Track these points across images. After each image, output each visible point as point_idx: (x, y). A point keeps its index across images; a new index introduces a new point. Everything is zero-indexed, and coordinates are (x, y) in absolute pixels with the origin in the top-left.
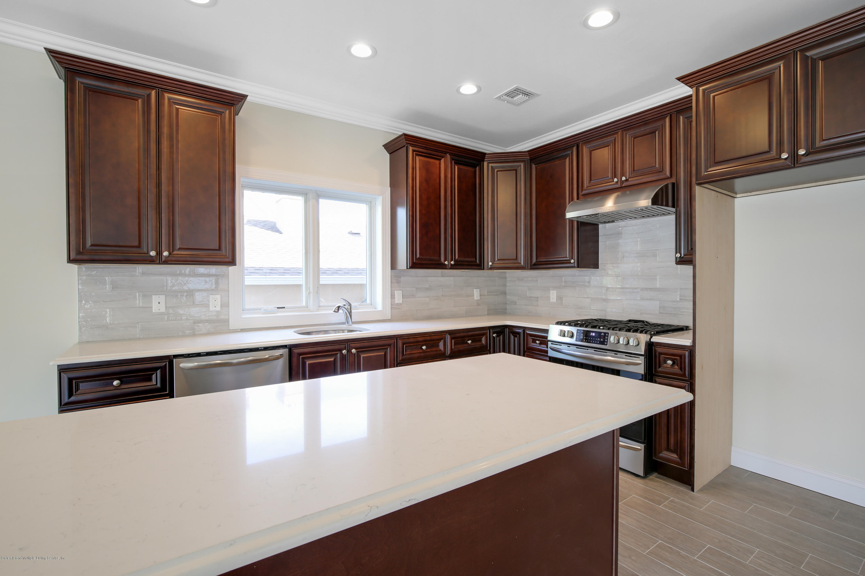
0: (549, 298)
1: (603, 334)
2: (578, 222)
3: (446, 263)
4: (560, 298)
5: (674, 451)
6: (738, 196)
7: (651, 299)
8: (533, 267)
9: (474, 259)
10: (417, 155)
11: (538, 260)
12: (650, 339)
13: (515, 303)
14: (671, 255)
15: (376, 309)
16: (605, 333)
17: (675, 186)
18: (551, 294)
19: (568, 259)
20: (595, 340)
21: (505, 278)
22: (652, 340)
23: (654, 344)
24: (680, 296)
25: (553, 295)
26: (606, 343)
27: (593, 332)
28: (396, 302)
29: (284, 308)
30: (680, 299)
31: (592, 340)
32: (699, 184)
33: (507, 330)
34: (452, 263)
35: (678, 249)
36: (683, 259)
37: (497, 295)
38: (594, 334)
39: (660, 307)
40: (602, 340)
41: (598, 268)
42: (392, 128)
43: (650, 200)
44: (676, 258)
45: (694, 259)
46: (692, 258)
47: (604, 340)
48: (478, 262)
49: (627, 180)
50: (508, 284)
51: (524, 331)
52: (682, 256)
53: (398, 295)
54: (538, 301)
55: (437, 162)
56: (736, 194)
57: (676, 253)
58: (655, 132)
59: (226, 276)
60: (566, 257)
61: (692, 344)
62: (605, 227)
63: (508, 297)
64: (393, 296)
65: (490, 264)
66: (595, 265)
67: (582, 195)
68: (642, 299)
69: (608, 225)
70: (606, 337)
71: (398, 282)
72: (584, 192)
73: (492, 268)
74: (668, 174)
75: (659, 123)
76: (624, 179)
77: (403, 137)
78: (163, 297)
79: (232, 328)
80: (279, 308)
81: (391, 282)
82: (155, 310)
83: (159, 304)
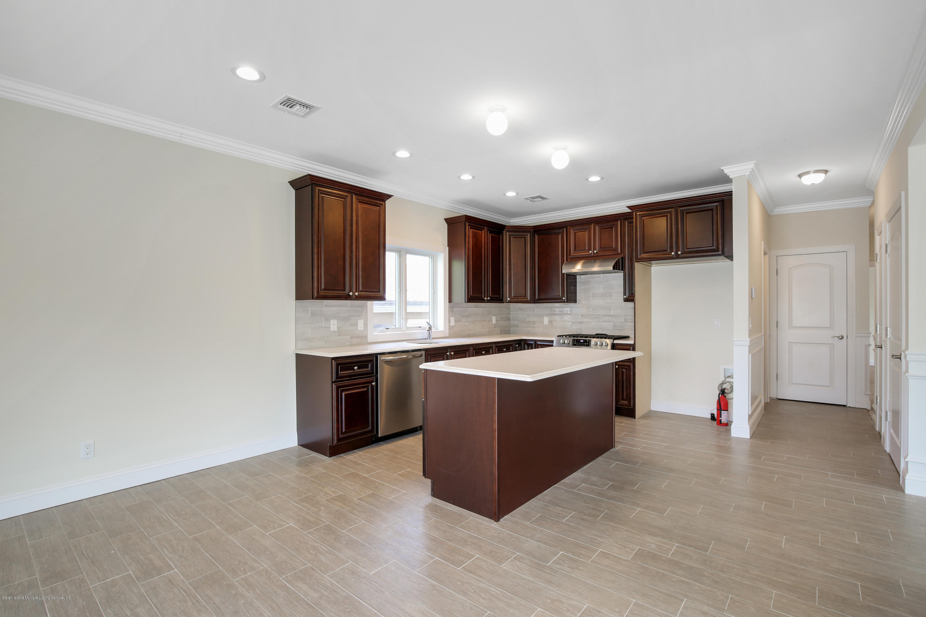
0: (543, 322)
1: (588, 341)
2: (567, 274)
3: (486, 298)
4: (550, 322)
5: (626, 400)
6: (653, 265)
7: (609, 322)
8: (536, 301)
9: (499, 296)
10: (471, 228)
11: (539, 297)
12: (613, 342)
13: (517, 326)
14: (621, 297)
15: (437, 330)
16: (589, 340)
17: (623, 259)
18: (545, 319)
19: (561, 297)
20: (583, 344)
21: (509, 308)
22: (614, 342)
23: (615, 345)
24: (624, 319)
25: (546, 320)
26: (590, 345)
27: (582, 340)
28: (451, 325)
29: (388, 329)
30: (624, 321)
31: (582, 344)
32: (636, 262)
33: (523, 343)
34: (489, 298)
35: (625, 294)
36: (628, 299)
37: (505, 320)
38: (582, 341)
39: (613, 326)
40: (587, 344)
41: (576, 303)
42: (451, 207)
43: (612, 267)
44: (624, 298)
45: (634, 299)
46: (633, 298)
47: (589, 344)
48: (501, 298)
49: (596, 253)
50: (511, 313)
51: (535, 343)
52: (627, 297)
53: (452, 319)
54: (535, 324)
55: (480, 232)
56: (652, 264)
57: (624, 296)
58: (613, 228)
59: (366, 307)
60: (560, 296)
61: (634, 343)
62: (581, 277)
63: (512, 322)
64: (449, 322)
65: (509, 299)
66: (575, 301)
67: (570, 258)
68: (604, 321)
69: (582, 276)
70: (590, 342)
71: (452, 311)
72: (571, 257)
73: (509, 302)
74: (619, 251)
75: (615, 223)
76: (595, 252)
77: (465, 217)
78: (336, 321)
79: (369, 341)
80: (386, 329)
81: (449, 311)
82: (332, 329)
83: (334, 325)
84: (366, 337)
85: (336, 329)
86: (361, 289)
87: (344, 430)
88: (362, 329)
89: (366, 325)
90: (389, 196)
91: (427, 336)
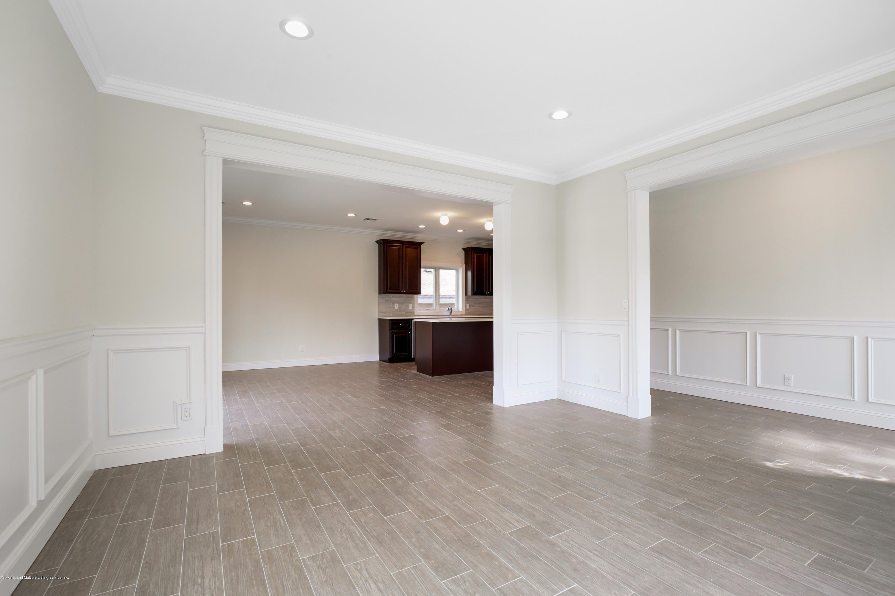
3: (486, 293)
10: (474, 253)
15: (460, 313)
28: (467, 308)
42: (466, 244)
53: (468, 305)
59: (414, 298)
64: (466, 306)
71: (468, 300)
78: (398, 304)
79: (415, 315)
80: (427, 309)
81: (465, 300)
82: (396, 308)
83: (397, 306)
84: (414, 313)
85: (398, 308)
86: (407, 289)
87: (395, 352)
88: (412, 308)
89: (413, 307)
90: (423, 243)
91: (449, 314)
